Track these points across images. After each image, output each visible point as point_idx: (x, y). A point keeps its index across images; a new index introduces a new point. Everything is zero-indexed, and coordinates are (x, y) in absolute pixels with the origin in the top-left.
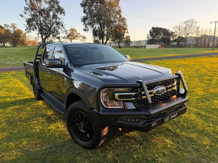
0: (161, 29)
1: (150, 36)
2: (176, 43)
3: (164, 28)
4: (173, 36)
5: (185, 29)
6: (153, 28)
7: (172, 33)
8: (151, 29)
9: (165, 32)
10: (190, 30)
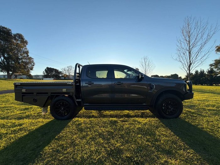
0: (53, 69)
1: (45, 73)
2: (63, 78)
3: (55, 69)
4: (62, 74)
5: (68, 70)
6: (47, 68)
7: (61, 72)
8: (46, 68)
9: (56, 71)
10: (71, 71)
